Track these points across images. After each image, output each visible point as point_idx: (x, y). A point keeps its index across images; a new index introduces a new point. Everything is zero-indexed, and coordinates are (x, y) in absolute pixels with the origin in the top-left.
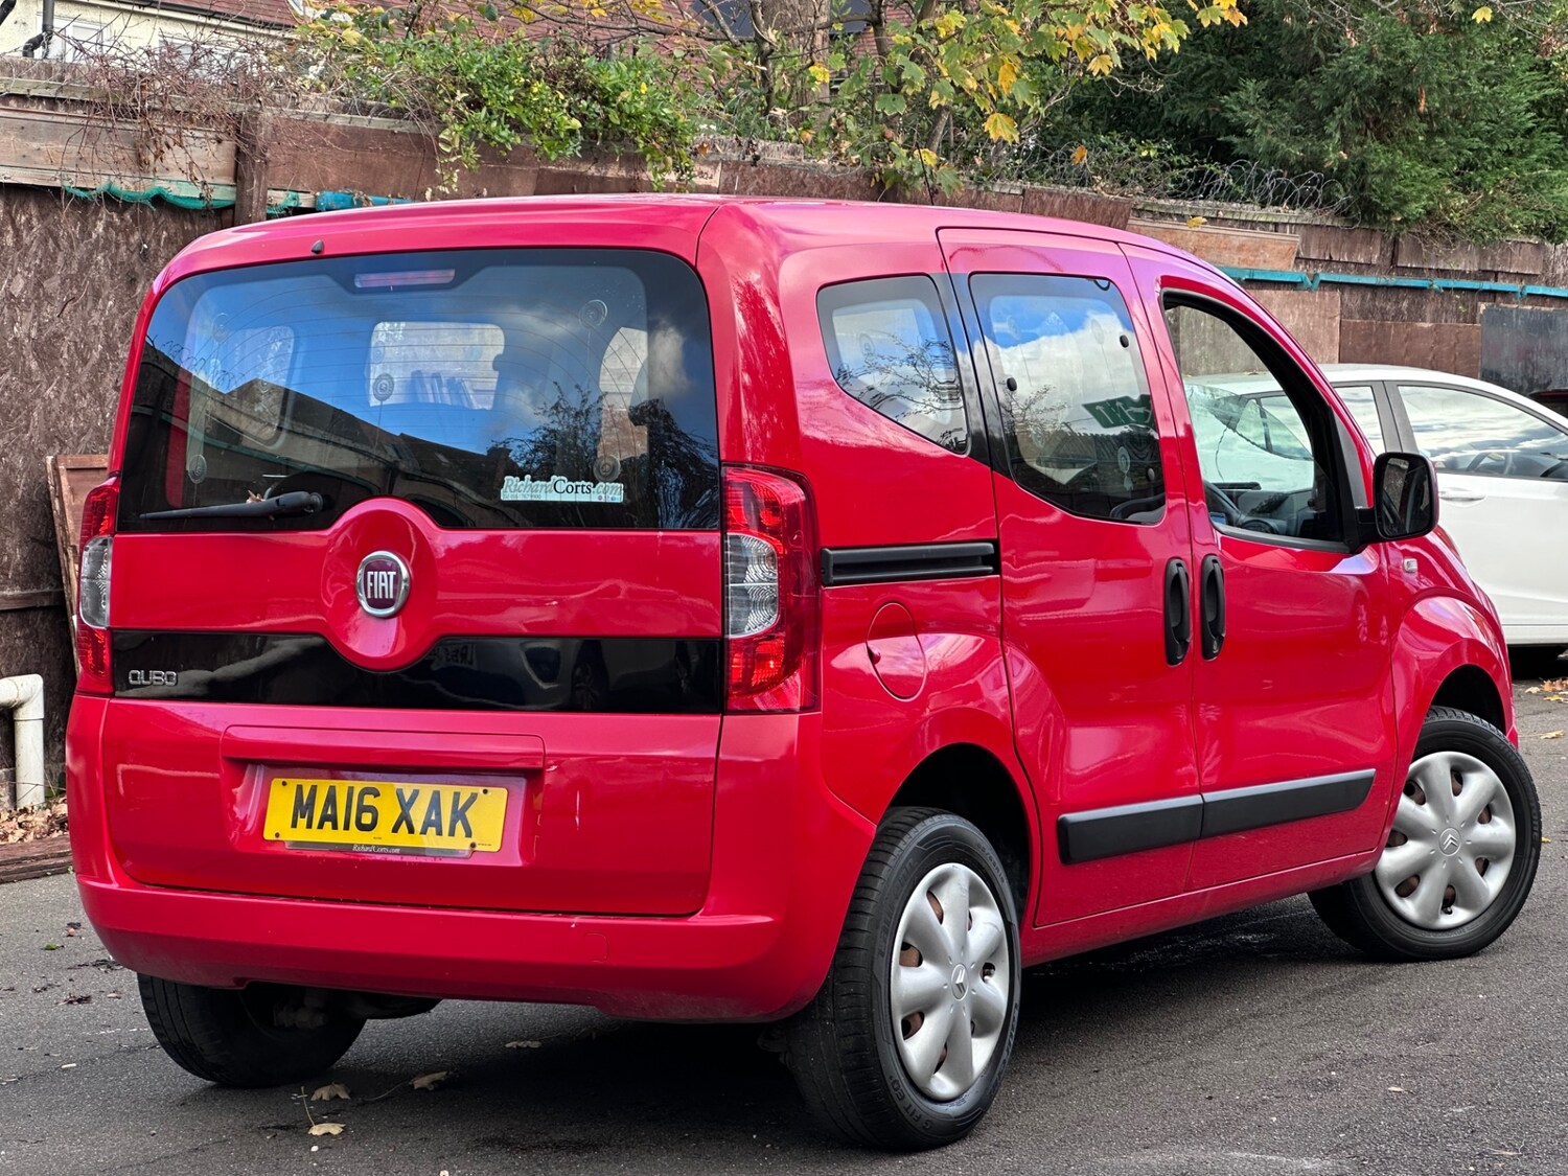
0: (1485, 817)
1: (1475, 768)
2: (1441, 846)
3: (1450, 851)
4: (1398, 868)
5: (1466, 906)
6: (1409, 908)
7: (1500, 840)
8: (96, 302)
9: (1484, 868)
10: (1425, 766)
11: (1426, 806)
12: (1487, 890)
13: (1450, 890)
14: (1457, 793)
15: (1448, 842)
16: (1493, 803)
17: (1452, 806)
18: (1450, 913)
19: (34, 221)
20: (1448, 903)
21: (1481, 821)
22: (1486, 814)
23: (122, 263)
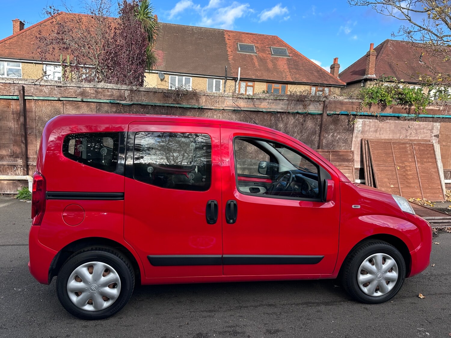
0: (390, 271)
1: (389, 258)
2: (377, 277)
3: (379, 278)
4: (364, 280)
5: (381, 292)
6: (365, 290)
7: (393, 277)
8: (296, 128)
9: (388, 283)
10: (376, 256)
11: (374, 266)
12: (388, 289)
13: (378, 287)
14: (383, 264)
15: (379, 276)
16: (393, 267)
17: (382, 267)
18: (377, 293)
19: (285, 117)
20: (376, 290)
21: (389, 272)
22: (391, 270)
23: (301, 122)
